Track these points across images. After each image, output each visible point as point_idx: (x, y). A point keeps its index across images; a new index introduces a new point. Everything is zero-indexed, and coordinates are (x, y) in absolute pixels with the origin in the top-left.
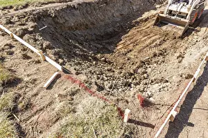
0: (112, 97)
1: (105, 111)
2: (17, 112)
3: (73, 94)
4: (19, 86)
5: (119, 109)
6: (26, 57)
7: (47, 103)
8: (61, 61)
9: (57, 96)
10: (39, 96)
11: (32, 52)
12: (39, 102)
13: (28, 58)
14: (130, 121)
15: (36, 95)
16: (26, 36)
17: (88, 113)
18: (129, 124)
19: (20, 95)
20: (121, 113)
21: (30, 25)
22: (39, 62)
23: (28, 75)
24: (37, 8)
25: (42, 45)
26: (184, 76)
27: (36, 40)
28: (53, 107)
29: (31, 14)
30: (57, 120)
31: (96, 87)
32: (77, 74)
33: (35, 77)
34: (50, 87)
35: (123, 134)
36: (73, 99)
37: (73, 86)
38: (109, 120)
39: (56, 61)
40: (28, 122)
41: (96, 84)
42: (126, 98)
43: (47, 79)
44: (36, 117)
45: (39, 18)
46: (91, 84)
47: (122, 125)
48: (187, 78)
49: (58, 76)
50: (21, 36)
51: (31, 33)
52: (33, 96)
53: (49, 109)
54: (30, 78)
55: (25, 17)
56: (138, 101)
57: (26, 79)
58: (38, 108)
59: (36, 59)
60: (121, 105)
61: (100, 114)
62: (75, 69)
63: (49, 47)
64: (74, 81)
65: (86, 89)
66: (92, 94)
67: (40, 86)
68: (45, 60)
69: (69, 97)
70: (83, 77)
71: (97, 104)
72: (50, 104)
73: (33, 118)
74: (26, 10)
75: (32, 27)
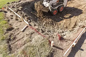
0: (47, 36)
1: (43, 41)
2: (11, 40)
3: (32, 34)
5: (49, 41)
7: (22, 37)
8: (29, 21)
9: (25, 34)
10: (19, 35)
12: (19, 37)
13: (18, 20)
14: (54, 46)
15: (18, 34)
17: (36, 42)
18: (53, 47)
25: (23, 15)
26: (81, 27)
28: (24, 39)
31: (41, 31)
34: (23, 31)
37: (32, 30)
38: (44, 46)
40: (14, 44)
42: (53, 36)
43: (23, 28)
46: (39, 30)
47: (50, 48)
48: (82, 28)
49: (27, 27)
51: (20, 11)
53: (22, 40)
54: (17, 27)
56: (58, 37)
58: (18, 39)
59: (20, 20)
60: (50, 39)
61: (41, 43)
63: (26, 16)
65: (37, 32)
66: (39, 34)
67: (20, 30)
69: (30, 35)
70: (36, 27)
73: (16, 43)
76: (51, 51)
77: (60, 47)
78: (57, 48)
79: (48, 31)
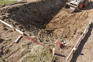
0: (47, 44)
1: (44, 50)
2: (3, 54)
3: (29, 44)
4: (3, 42)
5: (50, 49)
6: (6, 29)
7: (17, 49)
9: (21, 45)
11: (8, 27)
12: (13, 49)
13: (7, 30)
15: (12, 46)
16: (5, 20)
17: (36, 52)
18: (55, 55)
19: (4, 47)
20: (51, 51)
21: (7, 15)
22: (12, 31)
23: (7, 38)
24: (10, 6)
25: (13, 24)
27: (10, 21)
28: (20, 51)
29: (7, 9)
30: (22, 56)
32: (31, 35)
33: (11, 38)
34: (18, 42)
35: (52, 60)
36: (29, 47)
37: (29, 41)
38: (46, 54)
39: (20, 30)
40: (8, 58)
41: (39, 39)
43: (16, 39)
44: (12, 56)
45: (11, 11)
46: (37, 39)
47: (52, 56)
48: (81, 34)
49: (22, 37)
50: (3, 20)
51: (7, 18)
52: (10, 46)
53: (18, 52)
54: (8, 38)
55: (4, 11)
57: (6, 39)
58: (13, 52)
59: (11, 30)
62: (29, 33)
63: (16, 24)
64: (29, 39)
65: (35, 42)
66: (38, 44)
67: (13, 42)
68: (15, 30)
69: (27, 46)
70: (33, 37)
71: (40, 48)
72: (18, 50)
73: (10, 56)
74: (5, 8)
75: (8, 15)
76: (53, 58)
77: (62, 54)
78: (59, 55)
79: (46, 41)
